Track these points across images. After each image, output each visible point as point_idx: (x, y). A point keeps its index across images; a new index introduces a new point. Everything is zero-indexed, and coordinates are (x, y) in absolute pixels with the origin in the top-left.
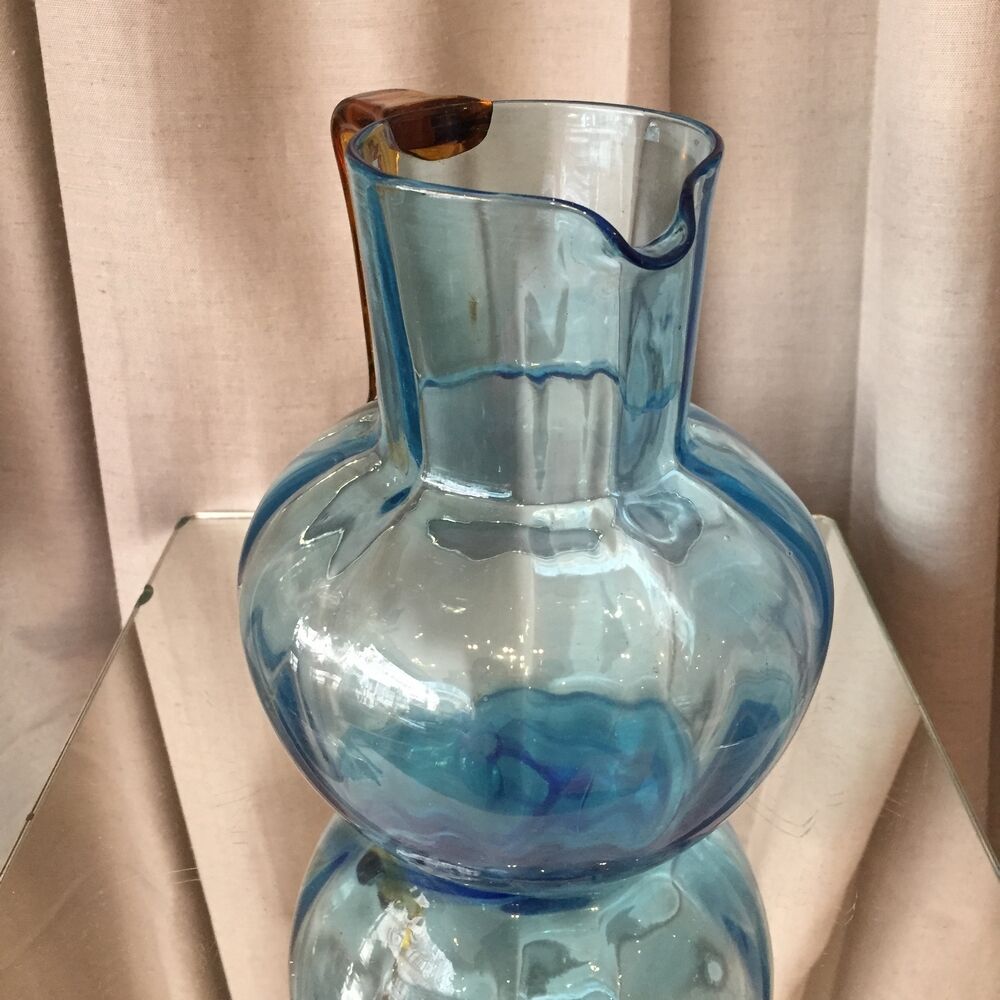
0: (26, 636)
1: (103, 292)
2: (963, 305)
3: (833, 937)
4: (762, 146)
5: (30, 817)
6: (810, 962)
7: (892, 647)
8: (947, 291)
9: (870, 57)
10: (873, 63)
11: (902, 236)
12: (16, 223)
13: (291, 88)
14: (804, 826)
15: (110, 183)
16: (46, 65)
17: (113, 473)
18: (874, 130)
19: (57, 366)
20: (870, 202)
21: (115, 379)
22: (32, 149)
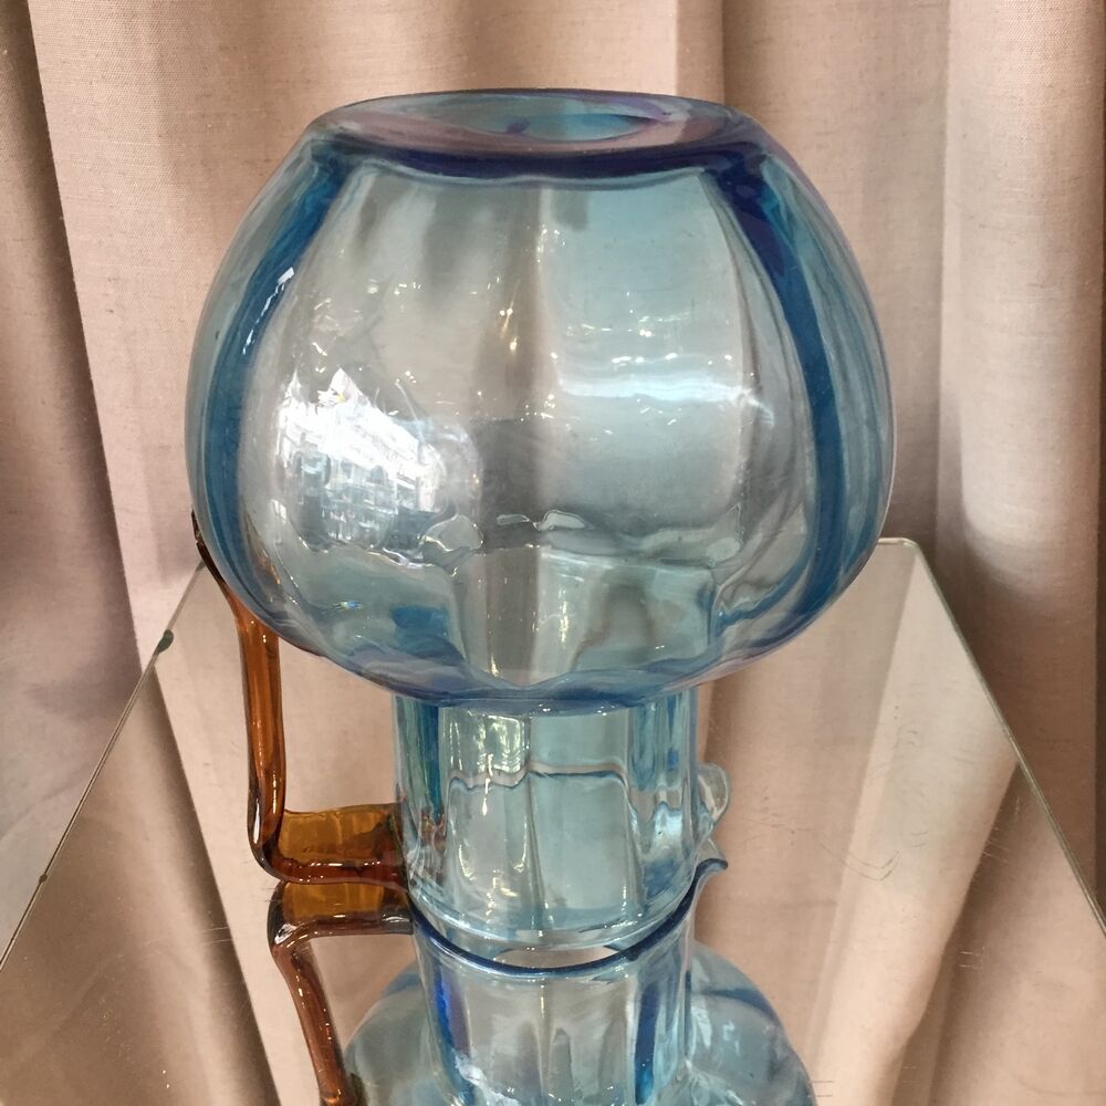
0: (40, 694)
1: (111, 311)
2: (1051, 299)
3: (932, 1004)
4: (827, 133)
5: (43, 878)
6: (908, 1032)
7: (980, 677)
8: (1032, 285)
9: (943, 30)
10: (947, 39)
11: (982, 226)
12: (14, 240)
13: (308, 81)
14: (883, 868)
15: (115, 191)
16: (41, 64)
17: (128, 511)
18: (950, 112)
19: (63, 396)
20: (948, 193)
21: (127, 407)
22: (30, 157)
